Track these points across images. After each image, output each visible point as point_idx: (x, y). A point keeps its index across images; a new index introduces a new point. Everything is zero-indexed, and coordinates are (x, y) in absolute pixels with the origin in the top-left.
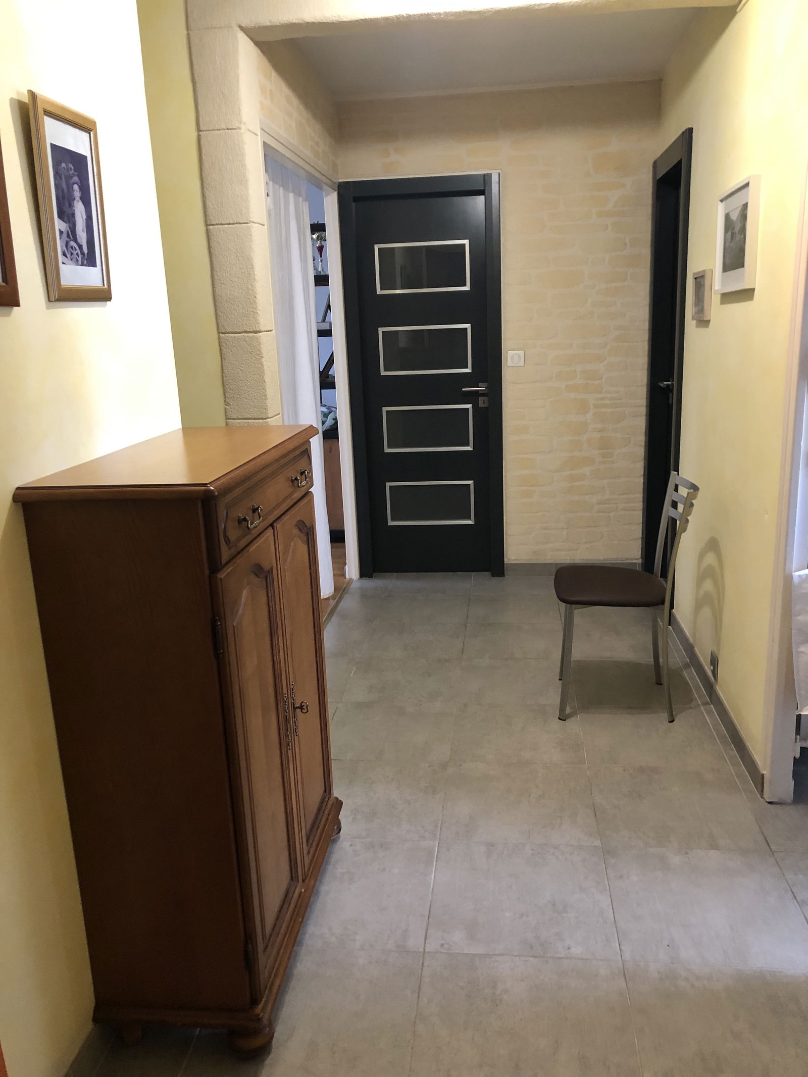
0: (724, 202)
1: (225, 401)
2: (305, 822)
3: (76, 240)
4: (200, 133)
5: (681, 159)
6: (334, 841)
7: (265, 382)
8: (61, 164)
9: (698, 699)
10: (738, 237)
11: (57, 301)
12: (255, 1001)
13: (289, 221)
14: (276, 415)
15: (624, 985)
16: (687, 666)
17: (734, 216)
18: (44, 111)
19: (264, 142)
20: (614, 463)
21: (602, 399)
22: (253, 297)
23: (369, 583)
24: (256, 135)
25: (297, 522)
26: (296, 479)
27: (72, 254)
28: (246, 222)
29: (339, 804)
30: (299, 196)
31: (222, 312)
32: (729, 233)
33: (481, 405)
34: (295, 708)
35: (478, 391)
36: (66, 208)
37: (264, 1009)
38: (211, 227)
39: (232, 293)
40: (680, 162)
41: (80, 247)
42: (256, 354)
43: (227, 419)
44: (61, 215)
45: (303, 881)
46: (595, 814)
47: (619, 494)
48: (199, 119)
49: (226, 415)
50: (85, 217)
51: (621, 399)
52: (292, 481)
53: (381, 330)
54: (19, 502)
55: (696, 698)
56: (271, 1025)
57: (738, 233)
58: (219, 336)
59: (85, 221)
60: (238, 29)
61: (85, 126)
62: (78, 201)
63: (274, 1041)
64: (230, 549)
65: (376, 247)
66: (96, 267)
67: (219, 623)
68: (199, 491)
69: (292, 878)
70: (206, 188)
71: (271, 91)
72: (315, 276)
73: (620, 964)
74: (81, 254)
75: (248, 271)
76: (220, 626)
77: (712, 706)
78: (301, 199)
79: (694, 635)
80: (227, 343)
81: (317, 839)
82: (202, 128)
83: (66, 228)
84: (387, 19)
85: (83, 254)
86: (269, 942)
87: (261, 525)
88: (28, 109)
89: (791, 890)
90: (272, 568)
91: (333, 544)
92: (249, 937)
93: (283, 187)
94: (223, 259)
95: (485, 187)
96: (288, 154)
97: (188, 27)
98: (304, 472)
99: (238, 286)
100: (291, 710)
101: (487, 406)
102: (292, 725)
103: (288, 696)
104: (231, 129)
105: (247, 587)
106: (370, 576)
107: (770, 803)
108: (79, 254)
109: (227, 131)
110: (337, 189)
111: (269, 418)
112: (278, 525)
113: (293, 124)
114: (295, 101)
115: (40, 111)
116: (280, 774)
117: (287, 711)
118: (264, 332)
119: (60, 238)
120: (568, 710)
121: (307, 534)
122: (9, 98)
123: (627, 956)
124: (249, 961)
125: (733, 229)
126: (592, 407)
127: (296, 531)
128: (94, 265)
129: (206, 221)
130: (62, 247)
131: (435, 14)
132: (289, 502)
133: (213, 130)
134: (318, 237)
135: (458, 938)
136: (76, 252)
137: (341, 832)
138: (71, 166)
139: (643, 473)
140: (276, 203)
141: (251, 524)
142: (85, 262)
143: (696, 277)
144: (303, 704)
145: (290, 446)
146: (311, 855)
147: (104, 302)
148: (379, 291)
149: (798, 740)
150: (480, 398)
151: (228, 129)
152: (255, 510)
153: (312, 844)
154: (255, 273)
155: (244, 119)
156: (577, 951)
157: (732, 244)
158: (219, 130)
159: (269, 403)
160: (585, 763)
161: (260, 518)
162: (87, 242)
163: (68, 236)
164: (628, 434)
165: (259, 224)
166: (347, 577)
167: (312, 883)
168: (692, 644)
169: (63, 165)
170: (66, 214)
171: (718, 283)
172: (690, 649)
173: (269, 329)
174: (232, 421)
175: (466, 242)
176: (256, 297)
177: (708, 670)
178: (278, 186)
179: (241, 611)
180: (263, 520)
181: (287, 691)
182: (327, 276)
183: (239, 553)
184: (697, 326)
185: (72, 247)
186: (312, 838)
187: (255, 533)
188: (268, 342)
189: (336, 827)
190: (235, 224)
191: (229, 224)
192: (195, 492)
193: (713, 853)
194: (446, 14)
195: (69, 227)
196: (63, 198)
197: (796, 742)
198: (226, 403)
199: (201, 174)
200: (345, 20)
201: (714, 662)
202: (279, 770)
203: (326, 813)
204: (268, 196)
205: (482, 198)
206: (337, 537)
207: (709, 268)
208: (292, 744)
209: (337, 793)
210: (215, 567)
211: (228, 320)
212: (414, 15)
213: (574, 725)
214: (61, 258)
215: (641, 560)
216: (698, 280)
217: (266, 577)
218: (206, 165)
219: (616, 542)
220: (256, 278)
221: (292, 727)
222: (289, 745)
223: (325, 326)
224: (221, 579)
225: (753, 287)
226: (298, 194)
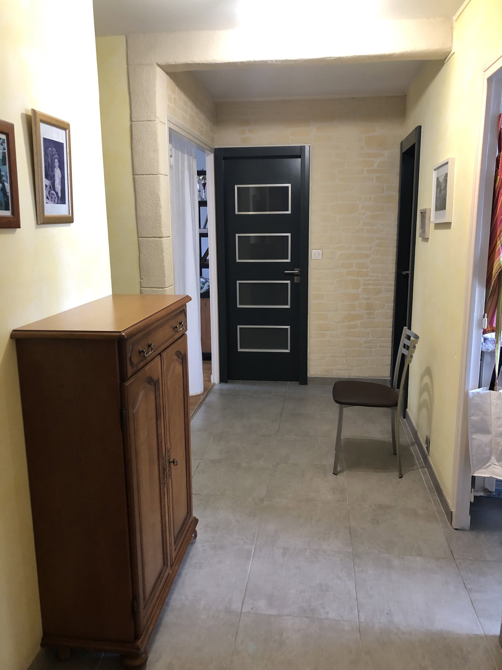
0: (436, 171)
1: (140, 277)
2: (174, 532)
3: (54, 190)
4: (132, 122)
5: (415, 144)
6: (193, 543)
7: (164, 267)
8: (49, 147)
9: (418, 464)
10: (443, 192)
11: (41, 224)
12: (137, 637)
13: (184, 170)
14: (170, 286)
15: (359, 636)
16: (413, 444)
17: (441, 180)
18: (40, 120)
19: (169, 128)
20: (374, 319)
21: (369, 280)
22: (159, 217)
23: (226, 386)
24: (165, 124)
25: (176, 352)
26: (176, 327)
27: (52, 198)
28: (157, 174)
29: (196, 521)
30: (191, 156)
31: (140, 226)
32: (439, 189)
33: (296, 281)
34: (170, 462)
35: (294, 273)
36: (50, 173)
37: (143, 642)
38: (136, 176)
39: (147, 215)
40: (414, 144)
41: (57, 193)
42: (161, 251)
43: (141, 287)
44: (47, 177)
45: (171, 566)
46: (350, 533)
47: (378, 338)
48: (132, 115)
49: (140, 285)
50: (60, 177)
51: (380, 281)
52: (174, 328)
53: (237, 235)
54: (14, 338)
55: (417, 464)
56: (146, 652)
57: (443, 189)
58: (138, 239)
59: (60, 179)
60: (157, 65)
61: (64, 126)
62: (57, 168)
63: (148, 663)
64: (133, 368)
65: (236, 187)
66: (65, 204)
67: (125, 411)
68: (116, 336)
69: (164, 564)
70: (134, 154)
71: (175, 99)
72: (199, 201)
73: (358, 624)
74: (57, 197)
75: (156, 202)
76: (125, 413)
77: (426, 469)
78: (192, 157)
79: (418, 426)
80: (143, 243)
81: (181, 542)
82: (133, 120)
83: (49, 183)
84: (242, 63)
85: (58, 197)
86: (147, 602)
87: (153, 354)
88: (31, 119)
89: (464, 583)
90: (159, 379)
91: (203, 361)
92: (135, 598)
93: (181, 151)
94: (142, 195)
95: (301, 154)
96: (183, 133)
97: (127, 64)
98: (182, 323)
99: (150, 211)
100: (167, 463)
101: (299, 282)
102: (167, 472)
103: (166, 455)
104: (150, 121)
105: (143, 390)
106: (226, 382)
107: (456, 529)
108: (56, 197)
109: (147, 122)
110: (214, 152)
111: (166, 288)
112: (164, 354)
113: (188, 117)
114: (190, 103)
115: (38, 120)
116: (159, 502)
117: (165, 464)
118: (165, 237)
119: (46, 189)
120: (339, 469)
121: (182, 359)
122: (21, 113)
123: (362, 620)
124: (134, 613)
125: (441, 187)
126: (362, 285)
127: (175, 357)
128: (64, 203)
129: (133, 173)
130: (46, 194)
131: (270, 61)
132: (171, 341)
133: (139, 121)
134: (203, 178)
135: (262, 604)
136: (54, 197)
137: (197, 538)
138: (54, 149)
139: (392, 325)
140: (177, 161)
141: (146, 354)
142: (59, 202)
143: (421, 212)
144: (174, 460)
145: (173, 308)
146: (177, 551)
147: (69, 224)
148: (237, 212)
149: (473, 491)
150: (295, 277)
151: (148, 121)
152: (149, 346)
153: (178, 544)
154: (161, 203)
155: (158, 116)
156: (332, 615)
157: (440, 195)
158: (143, 121)
159: (166, 279)
160: (347, 501)
161: (152, 350)
162: (61, 190)
163: (50, 188)
164: (383, 302)
165: (164, 175)
166: (212, 382)
167: (176, 568)
168: (416, 430)
169: (50, 149)
170: (50, 176)
171: (433, 217)
172: (415, 433)
173: (168, 236)
174: (144, 288)
175: (289, 185)
176: (161, 217)
177: (424, 446)
178: (178, 151)
179: (138, 405)
180: (154, 352)
181: (165, 452)
182: (206, 202)
183: (139, 371)
184: (422, 241)
185: (52, 194)
186: (178, 541)
187: (149, 359)
188: (167, 244)
189: (193, 535)
190: (150, 175)
191: (147, 175)
192: (113, 336)
193: (418, 559)
194: (276, 61)
195: (51, 183)
196: (49, 167)
197: (471, 492)
198: (141, 278)
199: (132, 146)
200: (218, 62)
201: (428, 442)
202: (159, 499)
203: (188, 526)
204: (171, 156)
205: (300, 159)
206: (206, 357)
207: (429, 208)
208: (167, 484)
209: (195, 514)
210: (123, 378)
211: (144, 230)
212: (257, 61)
213: (341, 478)
214: (45, 200)
215: (390, 378)
216: (422, 214)
217: (155, 384)
218: (135, 141)
219: (375, 366)
220: (161, 206)
221: (168, 473)
222: (165, 484)
223: (204, 231)
224: (127, 386)
225: (451, 222)
226: (190, 154)
